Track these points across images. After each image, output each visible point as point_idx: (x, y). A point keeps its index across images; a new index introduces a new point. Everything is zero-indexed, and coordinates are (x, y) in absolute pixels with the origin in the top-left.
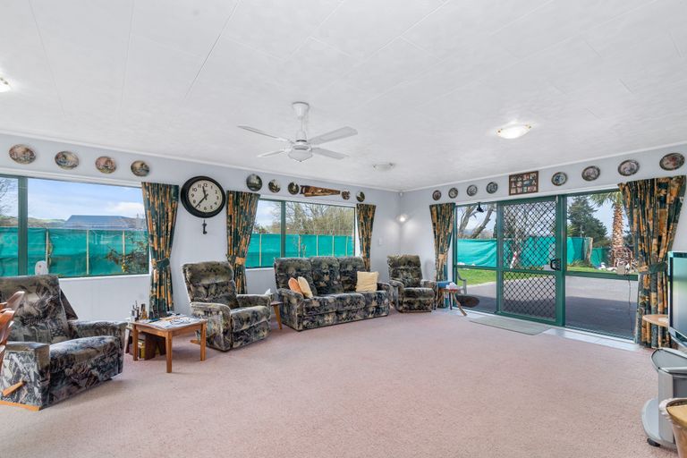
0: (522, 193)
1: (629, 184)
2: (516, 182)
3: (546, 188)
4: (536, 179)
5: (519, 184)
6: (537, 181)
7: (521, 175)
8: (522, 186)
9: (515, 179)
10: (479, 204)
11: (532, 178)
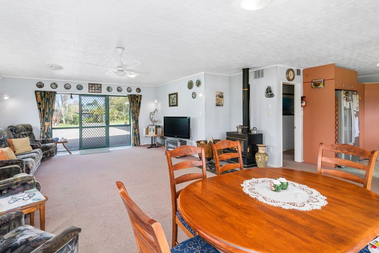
0: (95, 92)
1: (130, 95)
2: (92, 87)
3: (104, 92)
4: (101, 87)
5: (93, 88)
6: (101, 88)
7: (94, 84)
8: (95, 89)
9: (91, 86)
10: (71, 94)
11: (99, 87)
